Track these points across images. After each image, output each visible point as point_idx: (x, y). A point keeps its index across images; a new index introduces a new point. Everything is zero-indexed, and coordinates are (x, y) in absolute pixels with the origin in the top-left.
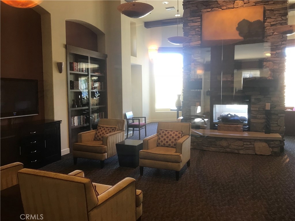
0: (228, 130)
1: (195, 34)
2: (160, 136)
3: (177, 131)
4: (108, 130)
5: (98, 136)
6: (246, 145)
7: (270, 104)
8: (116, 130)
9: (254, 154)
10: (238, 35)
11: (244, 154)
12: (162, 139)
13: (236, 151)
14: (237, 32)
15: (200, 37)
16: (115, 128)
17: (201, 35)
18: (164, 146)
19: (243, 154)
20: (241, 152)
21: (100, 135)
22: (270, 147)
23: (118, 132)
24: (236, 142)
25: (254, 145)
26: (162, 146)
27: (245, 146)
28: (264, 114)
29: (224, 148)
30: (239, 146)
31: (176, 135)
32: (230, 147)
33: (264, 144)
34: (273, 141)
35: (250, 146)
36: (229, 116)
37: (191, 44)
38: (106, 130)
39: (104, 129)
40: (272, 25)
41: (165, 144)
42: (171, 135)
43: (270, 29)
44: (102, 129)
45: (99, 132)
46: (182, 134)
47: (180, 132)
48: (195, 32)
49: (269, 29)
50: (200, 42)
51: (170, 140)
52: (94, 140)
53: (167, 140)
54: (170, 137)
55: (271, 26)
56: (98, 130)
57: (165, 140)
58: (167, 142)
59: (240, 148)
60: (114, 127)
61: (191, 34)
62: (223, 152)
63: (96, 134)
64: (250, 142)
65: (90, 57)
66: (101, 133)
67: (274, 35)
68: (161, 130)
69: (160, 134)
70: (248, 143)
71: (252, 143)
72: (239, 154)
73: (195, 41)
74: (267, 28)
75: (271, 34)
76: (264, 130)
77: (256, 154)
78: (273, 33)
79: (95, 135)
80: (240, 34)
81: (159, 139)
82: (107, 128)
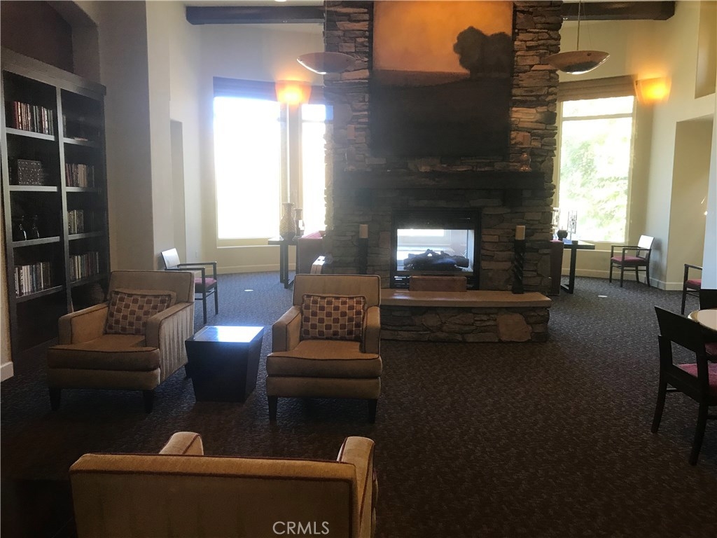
0: (434, 288)
1: (356, 52)
2: (308, 313)
3: (352, 298)
4: (149, 302)
5: (117, 322)
6: (480, 321)
7: (524, 226)
8: (173, 301)
9: (497, 341)
10: (458, 63)
11: (476, 343)
12: (314, 320)
13: (459, 338)
14: (456, 57)
15: (366, 59)
16: (169, 296)
17: (370, 55)
18: (321, 337)
19: (473, 343)
20: (471, 338)
21: (125, 317)
22: (528, 323)
23: (180, 306)
24: (458, 317)
25: (495, 320)
26: (314, 338)
27: (478, 323)
28: (509, 250)
29: (432, 332)
30: (465, 325)
31: (351, 308)
32: (445, 328)
33: (518, 317)
34: (534, 309)
35: (488, 323)
36: (430, 255)
37: (346, 75)
38: (139, 303)
39: (135, 301)
40: (529, 48)
41: (323, 331)
42: (336, 308)
43: (524, 56)
44: (128, 300)
45: (119, 311)
46: (365, 303)
47: (358, 299)
48: (356, 47)
49: (522, 56)
50: (366, 73)
51: (336, 321)
52: (106, 333)
53: (328, 321)
54: (335, 314)
55: (527, 51)
56: (114, 304)
57: (321, 321)
58: (328, 327)
59: (467, 328)
60: (167, 292)
61: (345, 51)
62: (429, 341)
63: (111, 315)
64: (488, 314)
65: (62, 90)
66: (125, 312)
67: (533, 71)
68: (309, 296)
69: (307, 307)
70: (485, 318)
71: (493, 316)
72: (464, 342)
73: (355, 70)
74: (519, 53)
75: (527, 68)
76: (510, 287)
77: (500, 341)
78: (532, 66)
79: (107, 320)
80: (463, 62)
81: (307, 319)
82: (143, 296)
